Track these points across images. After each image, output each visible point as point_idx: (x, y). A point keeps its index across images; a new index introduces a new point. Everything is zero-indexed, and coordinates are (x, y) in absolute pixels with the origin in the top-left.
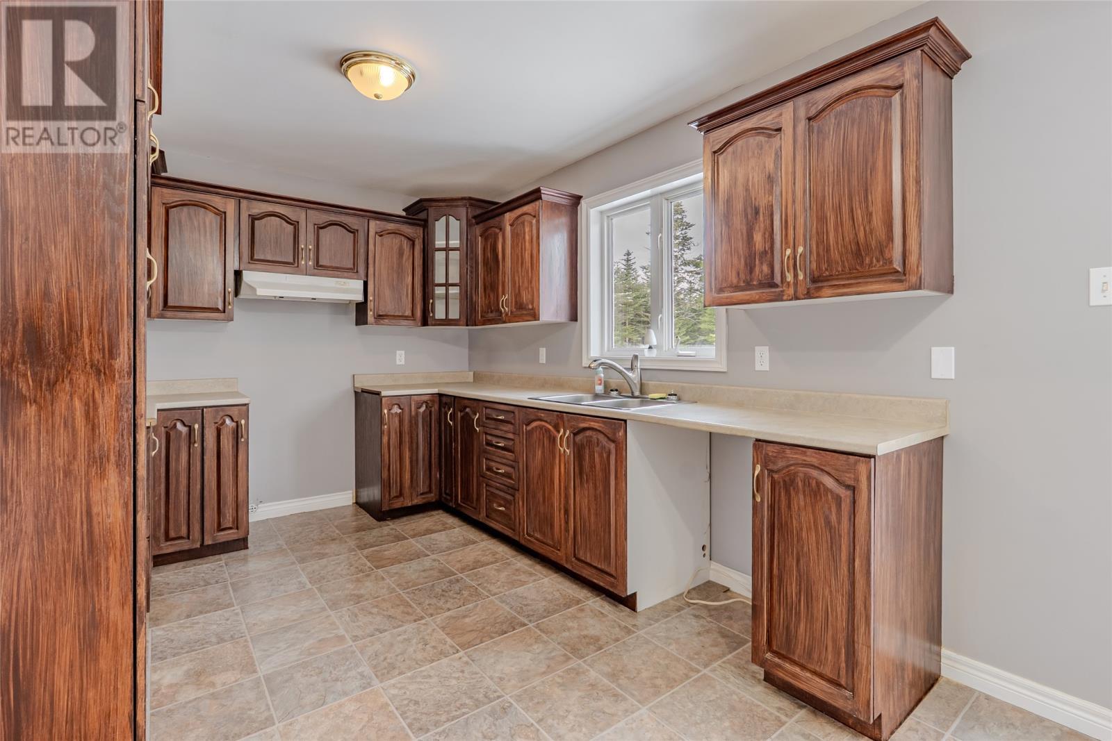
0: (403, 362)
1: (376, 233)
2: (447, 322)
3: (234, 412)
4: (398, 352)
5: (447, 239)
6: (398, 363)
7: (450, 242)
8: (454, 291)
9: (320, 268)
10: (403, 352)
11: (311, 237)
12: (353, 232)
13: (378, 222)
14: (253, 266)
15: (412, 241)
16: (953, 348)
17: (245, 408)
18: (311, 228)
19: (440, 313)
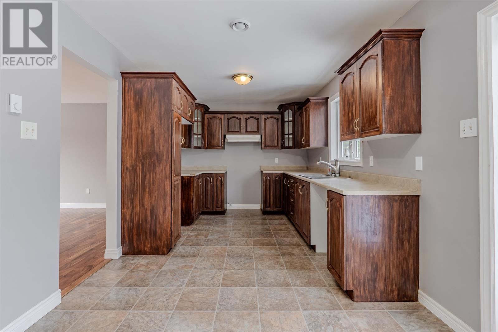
0: (278, 162)
1: (265, 119)
2: (289, 148)
3: (221, 175)
4: (276, 158)
5: (288, 118)
6: (276, 162)
7: (289, 119)
8: (291, 136)
9: (247, 132)
10: (278, 158)
11: (244, 122)
12: (257, 119)
13: (265, 115)
14: (228, 133)
15: (278, 119)
16: (422, 157)
17: (223, 174)
18: (244, 120)
19: (286, 145)
